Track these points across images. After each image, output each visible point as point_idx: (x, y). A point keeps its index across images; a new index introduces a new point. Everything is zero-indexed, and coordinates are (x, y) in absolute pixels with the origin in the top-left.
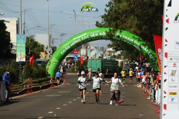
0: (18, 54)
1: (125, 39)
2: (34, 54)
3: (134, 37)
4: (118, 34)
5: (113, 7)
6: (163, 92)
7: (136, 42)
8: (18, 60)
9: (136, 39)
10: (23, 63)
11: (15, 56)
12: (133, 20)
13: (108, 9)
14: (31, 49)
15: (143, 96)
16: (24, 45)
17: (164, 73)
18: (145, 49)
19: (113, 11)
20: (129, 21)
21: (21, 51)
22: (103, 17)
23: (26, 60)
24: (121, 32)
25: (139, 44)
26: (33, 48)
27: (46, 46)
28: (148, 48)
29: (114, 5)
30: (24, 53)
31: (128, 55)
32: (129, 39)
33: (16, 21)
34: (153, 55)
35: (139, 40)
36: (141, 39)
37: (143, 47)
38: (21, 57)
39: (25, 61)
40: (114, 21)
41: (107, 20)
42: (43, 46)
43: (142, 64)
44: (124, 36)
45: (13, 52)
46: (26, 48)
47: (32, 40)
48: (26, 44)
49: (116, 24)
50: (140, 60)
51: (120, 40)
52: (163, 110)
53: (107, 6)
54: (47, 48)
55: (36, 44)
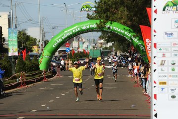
0: (10, 48)
1: (116, 31)
2: (27, 47)
3: (124, 29)
4: (108, 26)
6: (153, 82)
7: (126, 33)
8: (10, 54)
10: (15, 57)
11: (7, 50)
14: (23, 43)
16: (16, 39)
17: (153, 63)
18: (136, 40)
19: (103, 2)
21: (13, 45)
23: (18, 53)
24: (111, 23)
25: (129, 35)
26: (25, 42)
28: (139, 39)
30: (16, 47)
31: (119, 46)
32: (119, 30)
33: (7, 16)
34: (144, 46)
35: (130, 32)
36: (131, 30)
38: (13, 51)
39: (17, 55)
42: (35, 39)
44: (114, 28)
45: (5, 46)
46: (18, 42)
47: (24, 34)
48: (18, 38)
50: (132, 50)
51: (111, 32)
52: (154, 99)
54: (39, 41)
55: (28, 38)
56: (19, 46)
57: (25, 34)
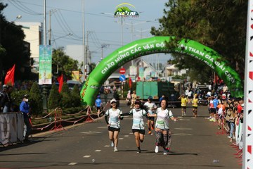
0: (41, 73)
1: (193, 53)
2: (64, 73)
3: (205, 50)
4: (182, 45)
5: (175, 6)
6: (247, 128)
7: (208, 56)
8: (41, 82)
9: (208, 52)
10: (48, 87)
11: (36, 77)
12: (204, 26)
13: (168, 9)
14: (59, 67)
15: (218, 133)
16: (50, 61)
17: (247, 101)
18: (221, 67)
19: (176, 12)
20: (199, 26)
21: (45, 69)
22: (161, 21)
23: (53, 81)
24: (186, 42)
25: (212, 60)
26: (62, 65)
27: (80, 63)
28: (225, 65)
29: (177, 5)
30: (49, 73)
31: (196, 75)
32: (198, 52)
33: (38, 27)
34: (233, 76)
35: (212, 54)
36: (215, 52)
37: (218, 64)
38: (45, 78)
39: (51, 83)
40: (177, 27)
41: (166, 26)
42: (76, 62)
43: (216, 88)
44: (190, 48)
45: (34, 70)
46: (53, 65)
47: (61, 54)
48: (53, 59)
49: (180, 32)
50: (214, 82)
51: (185, 54)
52: (247, 153)
53: (168, 6)
54: (82, 65)
55: (66, 60)
56: (54, 71)
57: (63, 54)
